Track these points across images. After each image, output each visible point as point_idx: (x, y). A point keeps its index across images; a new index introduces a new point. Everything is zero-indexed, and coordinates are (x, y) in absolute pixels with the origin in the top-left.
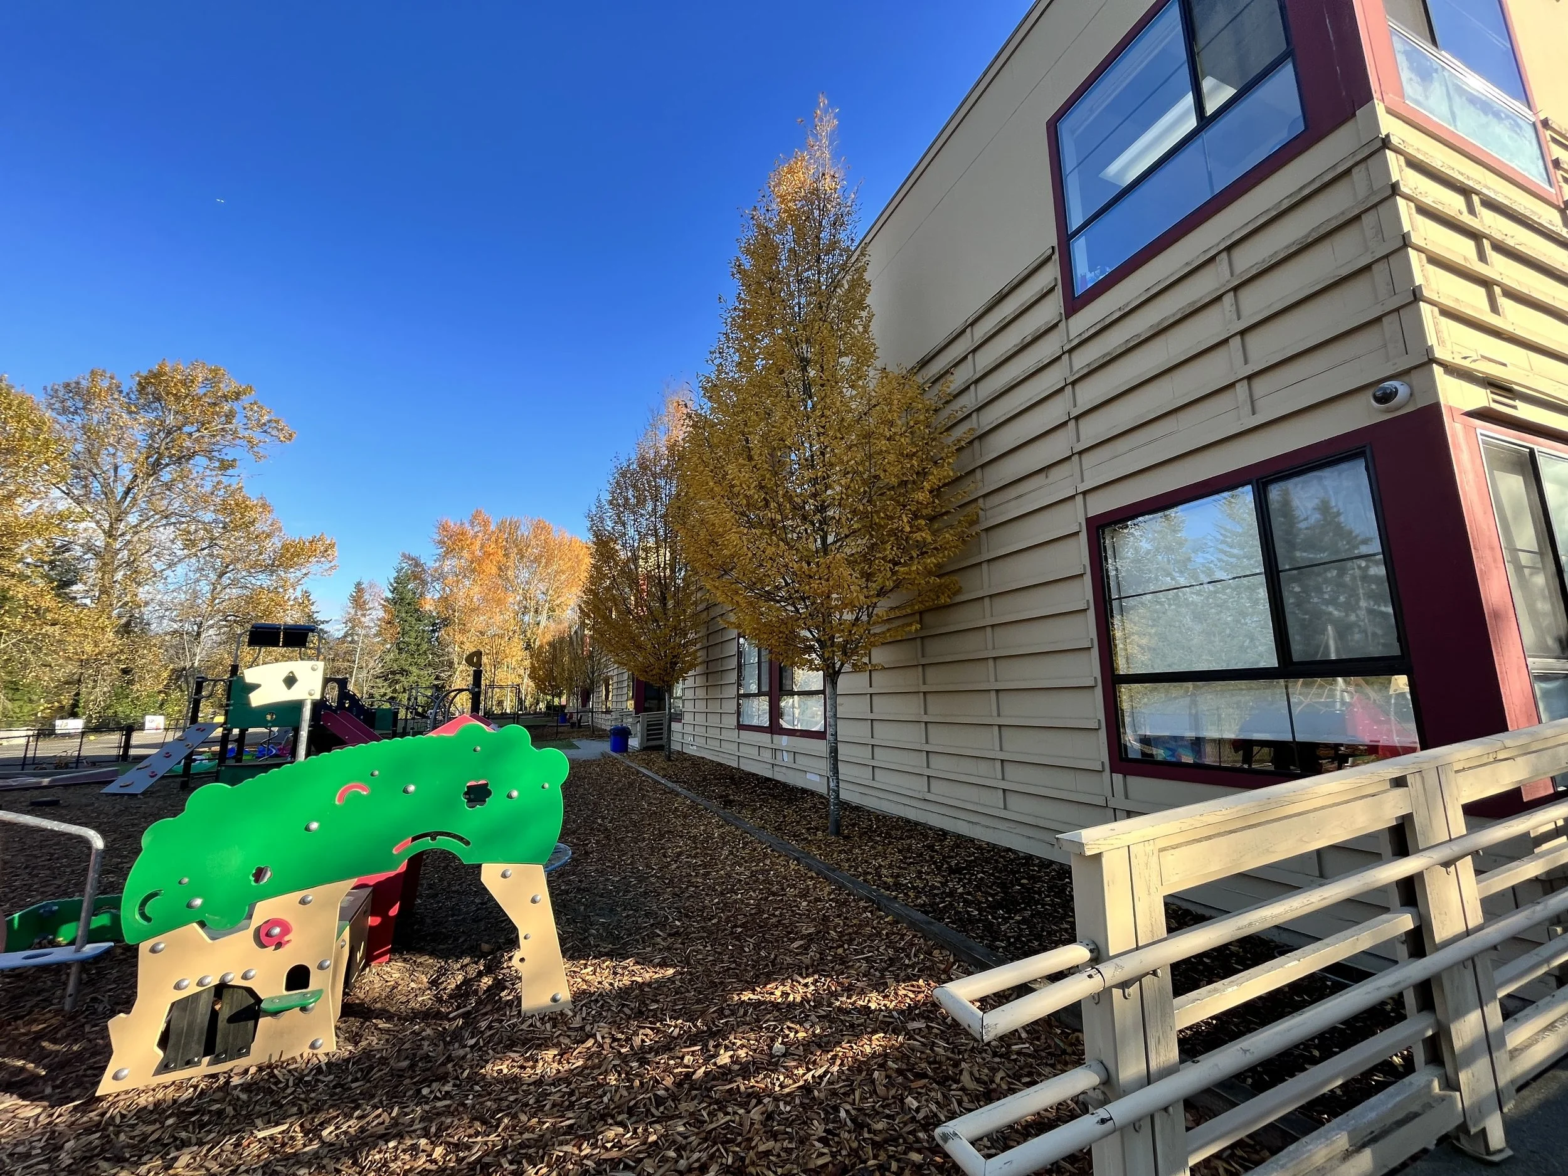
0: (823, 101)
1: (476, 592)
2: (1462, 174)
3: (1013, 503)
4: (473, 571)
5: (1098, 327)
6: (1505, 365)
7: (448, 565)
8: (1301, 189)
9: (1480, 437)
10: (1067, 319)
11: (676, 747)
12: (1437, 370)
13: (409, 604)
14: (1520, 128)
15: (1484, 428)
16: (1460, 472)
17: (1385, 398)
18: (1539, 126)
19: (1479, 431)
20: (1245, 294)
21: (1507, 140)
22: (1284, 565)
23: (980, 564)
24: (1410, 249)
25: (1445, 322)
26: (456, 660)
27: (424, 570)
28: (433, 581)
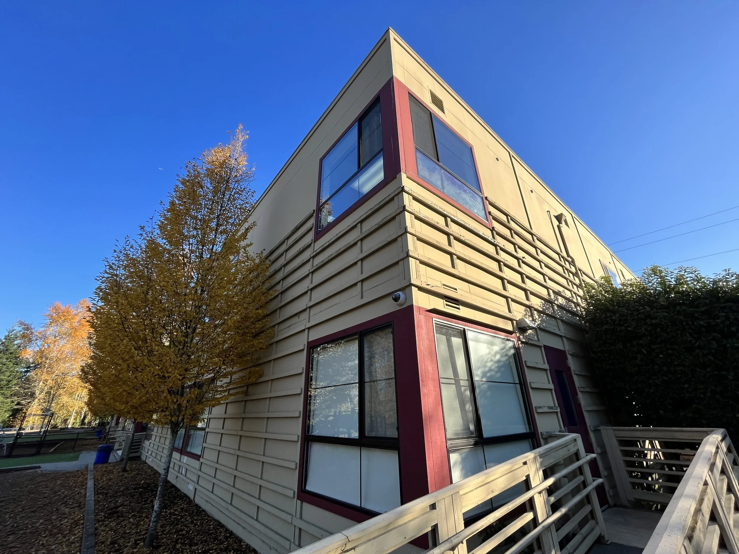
0: (241, 127)
1: (68, 348)
2: (441, 208)
3: (287, 329)
4: (70, 335)
5: (321, 248)
6: (456, 289)
7: (52, 330)
8: (381, 202)
9: (434, 322)
10: (314, 242)
11: (143, 458)
12: (414, 289)
13: (11, 353)
14: (476, 198)
15: (437, 319)
16: (419, 340)
17: (396, 299)
18: (484, 199)
19: (434, 319)
20: (365, 242)
21: (468, 201)
22: (367, 379)
23: (270, 361)
24: (408, 234)
25: (422, 267)
26: (37, 392)
27: (32, 333)
28: (37, 340)
